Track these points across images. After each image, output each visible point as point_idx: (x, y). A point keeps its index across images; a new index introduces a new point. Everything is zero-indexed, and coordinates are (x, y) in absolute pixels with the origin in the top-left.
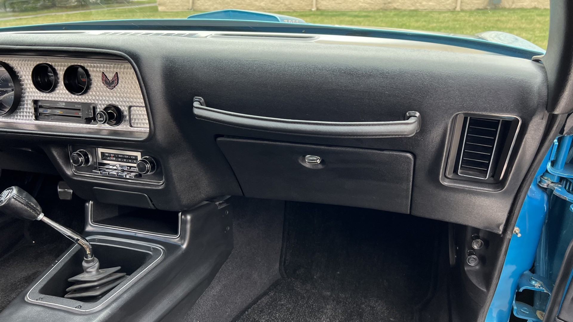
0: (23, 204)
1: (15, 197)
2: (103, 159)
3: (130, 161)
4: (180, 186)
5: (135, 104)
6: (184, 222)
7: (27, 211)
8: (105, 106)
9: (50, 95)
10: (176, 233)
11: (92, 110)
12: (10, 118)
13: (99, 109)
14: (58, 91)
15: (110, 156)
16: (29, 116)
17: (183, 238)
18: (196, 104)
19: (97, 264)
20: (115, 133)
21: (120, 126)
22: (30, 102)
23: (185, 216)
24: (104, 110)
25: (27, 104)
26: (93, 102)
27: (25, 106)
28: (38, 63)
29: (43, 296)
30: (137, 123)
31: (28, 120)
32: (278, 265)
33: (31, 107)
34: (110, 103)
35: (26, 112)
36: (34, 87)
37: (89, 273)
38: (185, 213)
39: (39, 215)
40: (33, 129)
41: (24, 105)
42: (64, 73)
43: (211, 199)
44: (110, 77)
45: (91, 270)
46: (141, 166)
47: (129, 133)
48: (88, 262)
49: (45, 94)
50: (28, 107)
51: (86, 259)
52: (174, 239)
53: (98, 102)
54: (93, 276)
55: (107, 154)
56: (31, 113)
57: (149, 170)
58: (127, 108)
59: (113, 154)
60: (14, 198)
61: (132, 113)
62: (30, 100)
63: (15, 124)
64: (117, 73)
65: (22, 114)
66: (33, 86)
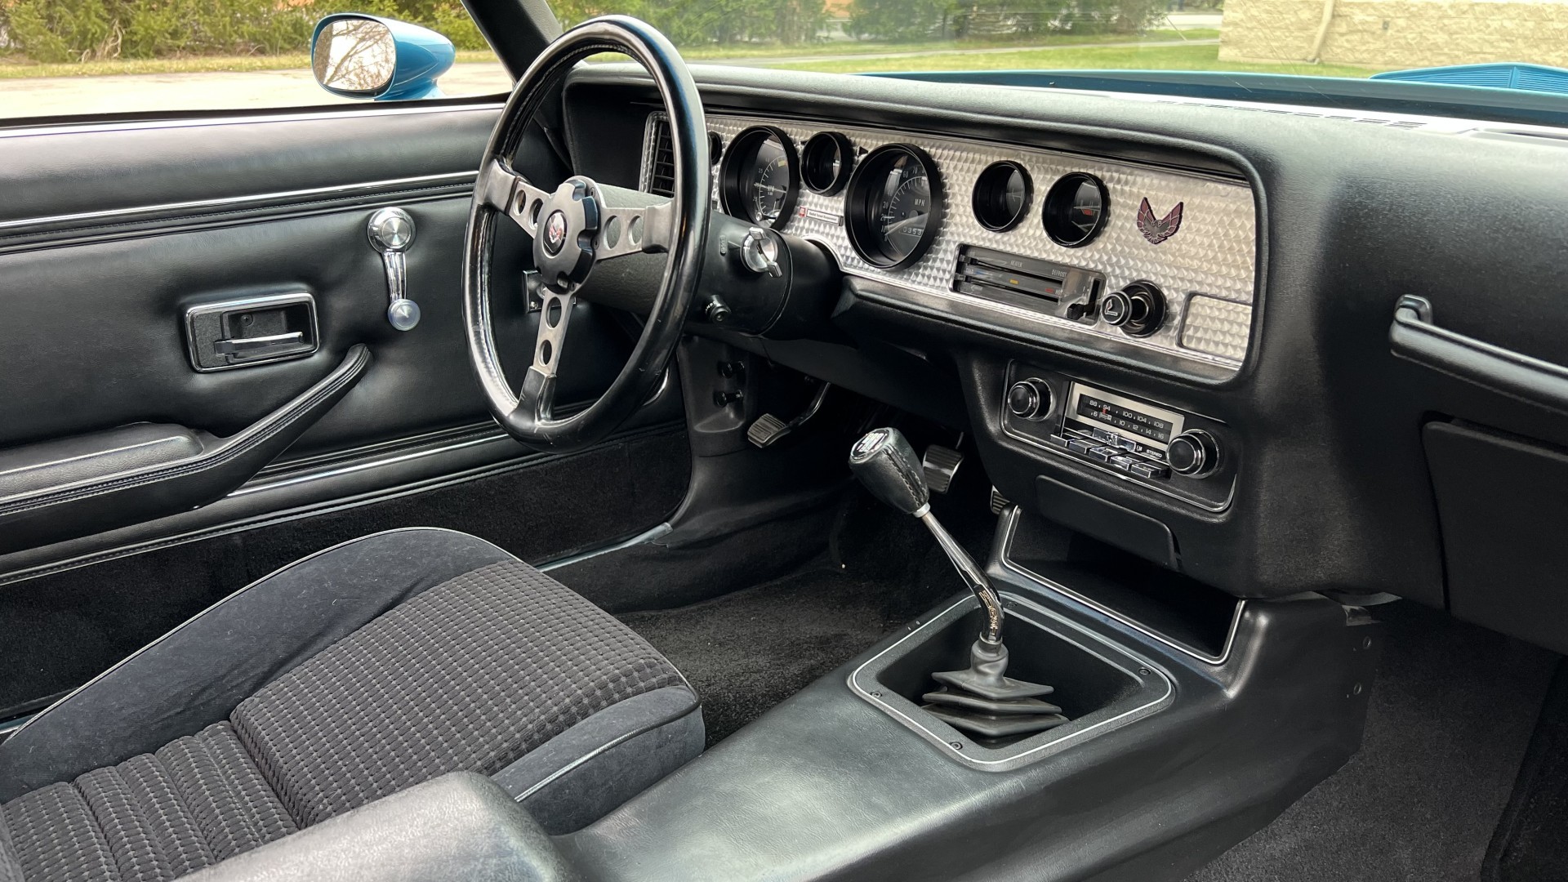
0: (900, 470)
1: (890, 452)
2: (1081, 412)
3: (1147, 432)
4: (1266, 529)
5: (1206, 289)
6: (1247, 630)
7: (903, 488)
8: (1128, 282)
9: (1003, 237)
10: (1217, 650)
11: (1091, 287)
12: (901, 278)
13: (1111, 287)
14: (1024, 231)
15: (1100, 410)
16: (941, 280)
17: (1232, 668)
18: (1404, 315)
19: (1003, 662)
20: (1136, 352)
21: (1153, 337)
22: (953, 247)
23: (1255, 614)
24: (1124, 290)
25: (946, 251)
26: (1100, 267)
27: (941, 255)
28: (996, 159)
29: (884, 690)
30: (1199, 340)
31: (938, 287)
32: (1480, 853)
33: (952, 260)
34: (1144, 276)
35: (938, 269)
36: (973, 214)
37: (982, 677)
38: (1254, 605)
39: (922, 505)
40: (941, 308)
41: (937, 252)
42: (1049, 189)
43: (1335, 591)
44: (1161, 212)
45: (987, 670)
46: (1180, 451)
47: (1168, 359)
48: (986, 648)
49: (991, 234)
50: (945, 258)
51: (983, 640)
52: (1212, 666)
53: (1114, 271)
54: (989, 686)
55: (1093, 403)
56: (949, 272)
57: (1199, 466)
58: (1182, 297)
59: (1108, 404)
60: (888, 454)
61: (1193, 310)
62: (955, 242)
63: (910, 293)
64: (1181, 204)
65: (927, 272)
66: (970, 209)
